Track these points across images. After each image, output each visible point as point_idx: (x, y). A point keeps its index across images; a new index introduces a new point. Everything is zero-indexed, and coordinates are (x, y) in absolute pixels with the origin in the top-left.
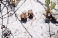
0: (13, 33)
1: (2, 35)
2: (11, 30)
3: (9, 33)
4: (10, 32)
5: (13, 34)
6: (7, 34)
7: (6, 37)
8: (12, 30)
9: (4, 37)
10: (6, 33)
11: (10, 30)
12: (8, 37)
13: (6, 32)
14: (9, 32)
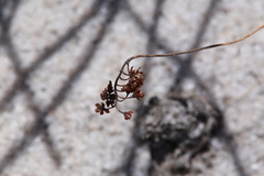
0: (248, 129)
1: (126, 138)
2: (226, 99)
3: (196, 133)
4: (211, 121)
5: (238, 140)
6: (173, 135)
7: (168, 163)
8: (239, 101)
9: (144, 156)
10: (168, 128)
11: (218, 93)
12: (183, 170)
13: (169, 119)
14: (202, 118)
